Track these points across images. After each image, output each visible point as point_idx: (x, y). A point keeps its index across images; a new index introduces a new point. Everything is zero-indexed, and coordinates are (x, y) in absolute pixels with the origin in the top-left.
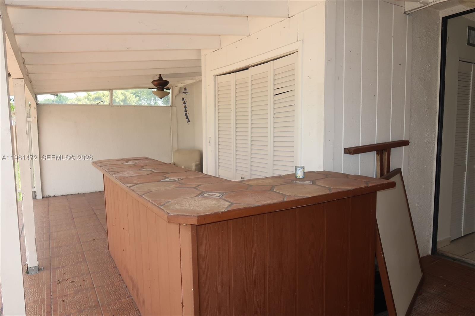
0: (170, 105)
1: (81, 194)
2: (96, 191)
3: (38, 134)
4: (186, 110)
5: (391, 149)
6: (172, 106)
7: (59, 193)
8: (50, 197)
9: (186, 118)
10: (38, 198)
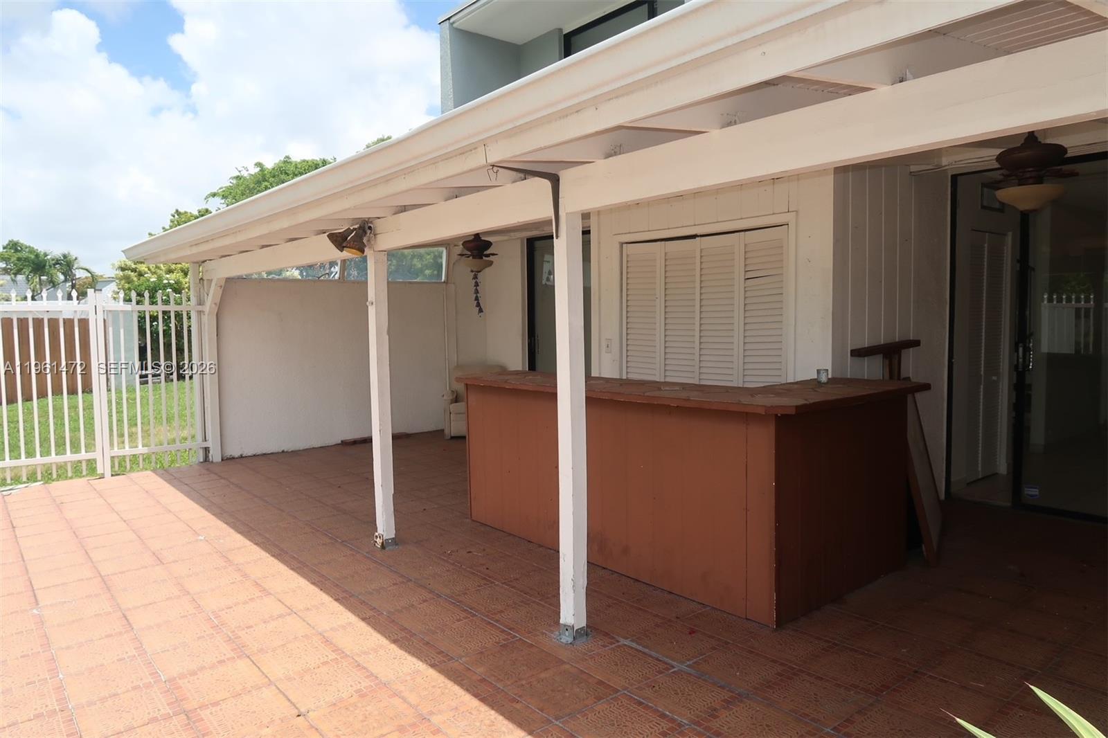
0: (443, 281)
1: (287, 452)
2: (314, 446)
3: (217, 335)
4: (476, 289)
5: (902, 351)
6: (446, 282)
7: (248, 452)
8: (234, 458)
9: (475, 304)
10: (214, 461)
